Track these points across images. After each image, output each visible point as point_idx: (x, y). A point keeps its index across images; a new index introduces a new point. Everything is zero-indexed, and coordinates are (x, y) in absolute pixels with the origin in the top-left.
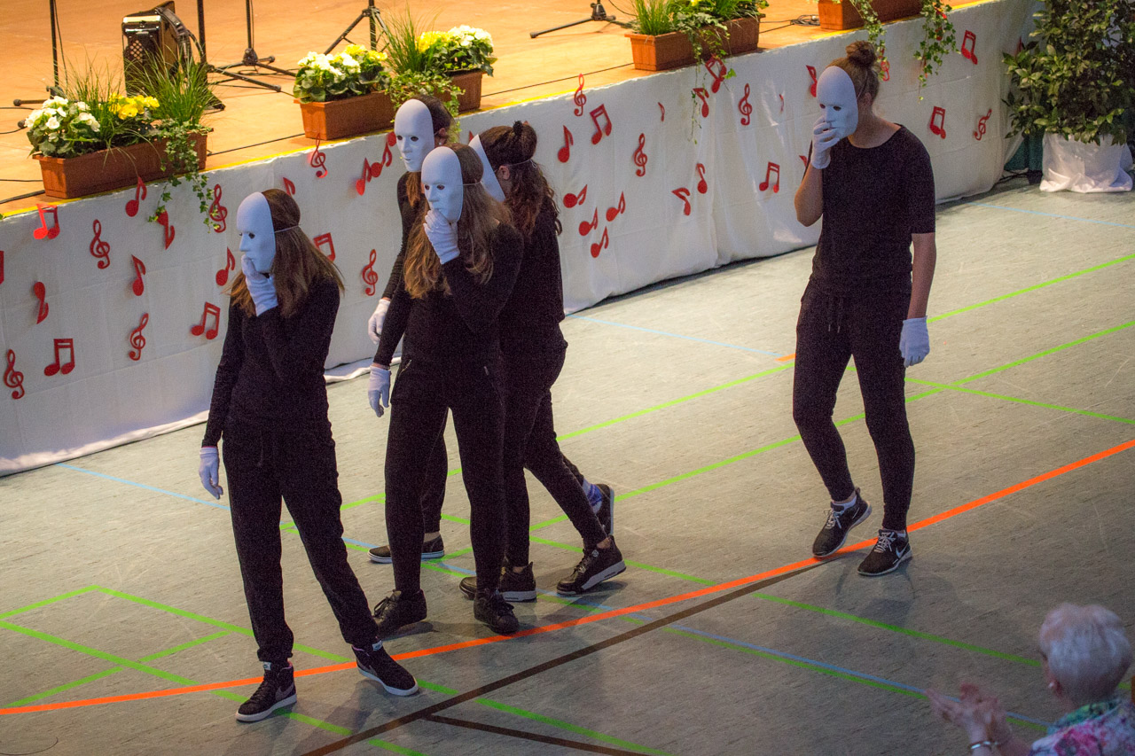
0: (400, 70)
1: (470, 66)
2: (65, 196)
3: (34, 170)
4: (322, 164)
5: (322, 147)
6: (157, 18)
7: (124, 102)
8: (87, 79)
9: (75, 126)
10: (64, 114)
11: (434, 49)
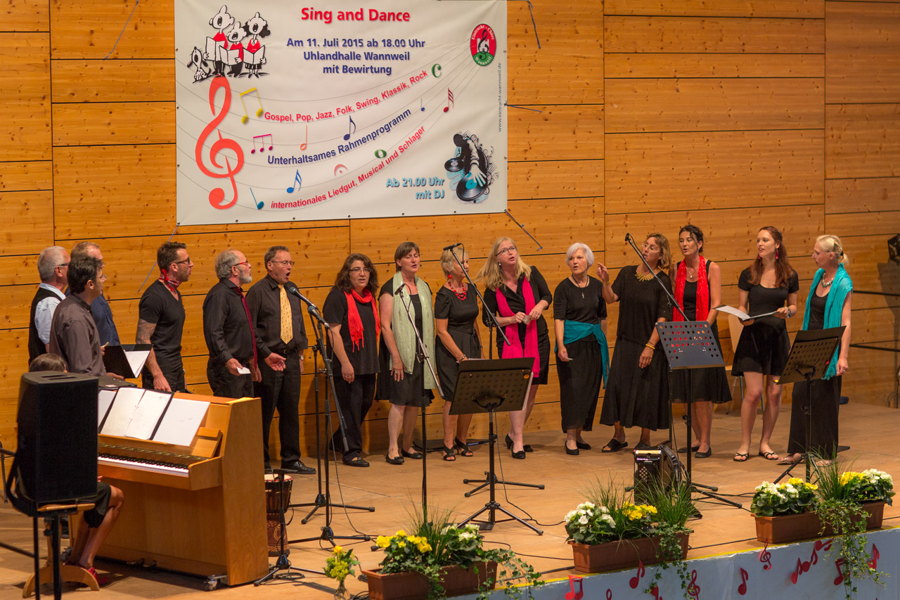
0: (827, 498)
1: (876, 498)
2: (588, 571)
3: (568, 551)
4: (768, 560)
5: (769, 548)
6: (659, 452)
7: (633, 509)
8: (609, 491)
9: (599, 523)
10: (591, 514)
11: (851, 484)
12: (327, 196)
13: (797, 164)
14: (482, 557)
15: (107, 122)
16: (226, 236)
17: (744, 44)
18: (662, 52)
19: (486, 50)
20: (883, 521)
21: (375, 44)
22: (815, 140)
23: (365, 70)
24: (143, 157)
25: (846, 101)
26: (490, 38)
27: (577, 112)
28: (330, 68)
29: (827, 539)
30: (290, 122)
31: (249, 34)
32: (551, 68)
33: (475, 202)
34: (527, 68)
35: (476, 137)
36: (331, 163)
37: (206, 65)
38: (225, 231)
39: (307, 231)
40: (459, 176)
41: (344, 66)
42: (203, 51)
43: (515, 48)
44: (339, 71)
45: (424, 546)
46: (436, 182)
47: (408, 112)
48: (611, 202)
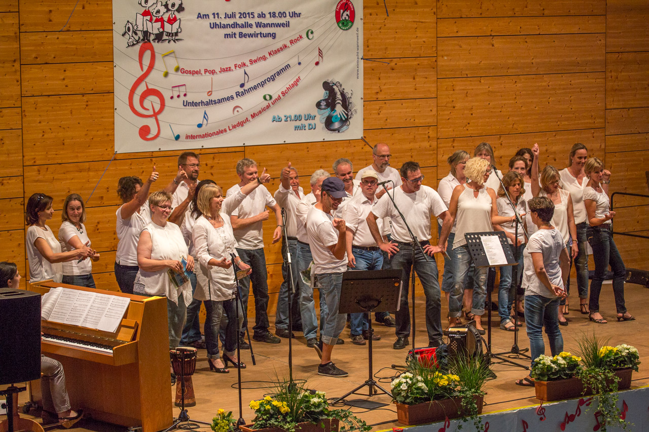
0: (590, 365)
1: (626, 366)
2: (408, 423)
3: (394, 409)
4: (543, 413)
5: (544, 405)
6: (466, 330)
7: (441, 378)
9: (415, 388)
10: (410, 382)
11: (607, 356)
12: (228, 130)
13: (584, 99)
14: (328, 415)
15: (62, 77)
16: (151, 160)
17: (544, 9)
18: (481, 17)
19: (347, 18)
20: (632, 382)
21: (264, 16)
22: (598, 80)
23: (256, 35)
24: (89, 103)
25: (622, 50)
26: (350, 9)
27: (416, 63)
28: (230, 34)
29: (588, 397)
30: (199, 75)
31: (168, 10)
32: (397, 31)
33: (339, 132)
34: (378, 31)
35: (339, 83)
36: (230, 105)
37: (136, 34)
38: (151, 157)
39: (212, 155)
40: (327, 112)
41: (240, 33)
42: (134, 24)
43: (370, 16)
44: (236, 36)
45: (285, 408)
46: (309, 117)
47: (288, 66)
48: (442, 130)
